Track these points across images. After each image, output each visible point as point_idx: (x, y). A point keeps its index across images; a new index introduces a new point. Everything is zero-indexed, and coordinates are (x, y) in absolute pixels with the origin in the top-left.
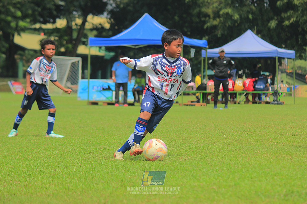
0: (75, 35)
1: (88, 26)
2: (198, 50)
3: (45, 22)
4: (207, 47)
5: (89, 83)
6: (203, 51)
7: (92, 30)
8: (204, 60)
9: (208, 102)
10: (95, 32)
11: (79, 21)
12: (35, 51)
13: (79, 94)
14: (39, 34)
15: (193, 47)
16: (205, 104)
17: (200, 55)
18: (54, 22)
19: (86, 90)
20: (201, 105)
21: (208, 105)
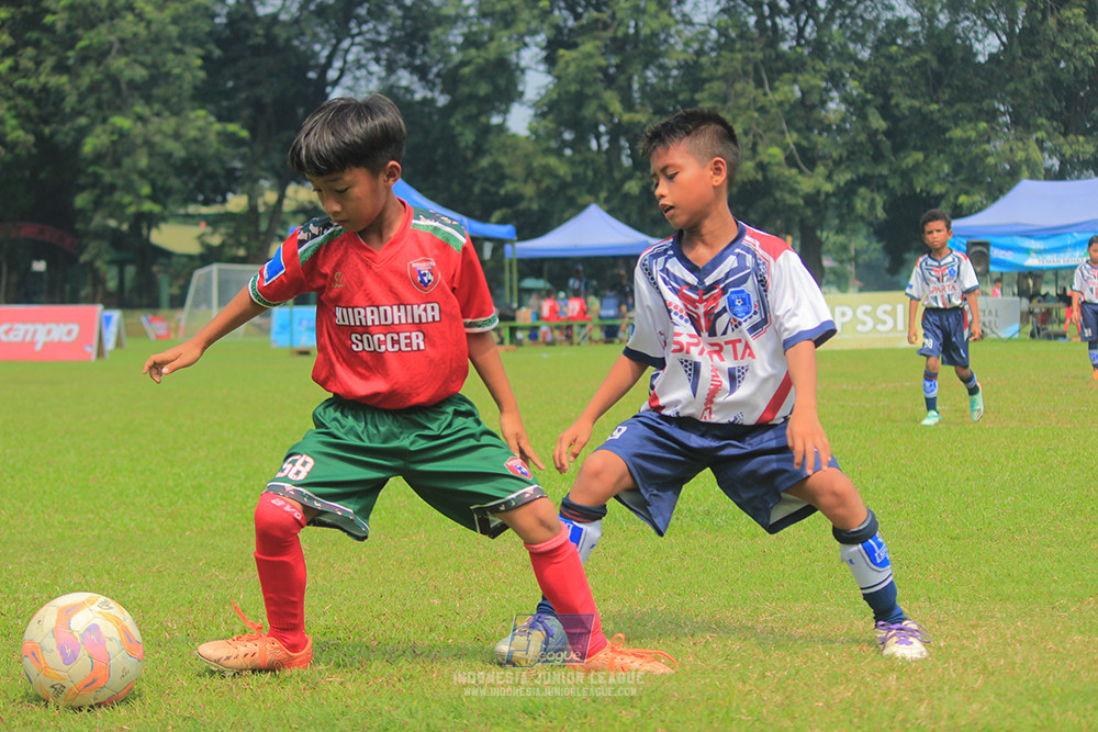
0: (264, 226)
1: (288, 205)
2: (499, 243)
3: (206, 203)
4: (515, 238)
5: (291, 314)
6: (508, 247)
7: (295, 213)
8: (511, 265)
9: (519, 343)
10: (301, 218)
11: (271, 197)
12: (190, 257)
13: (273, 336)
14: (197, 224)
15: (489, 239)
16: (513, 347)
17: (503, 256)
18: (224, 201)
19: (287, 327)
20: (507, 350)
21: (521, 349)
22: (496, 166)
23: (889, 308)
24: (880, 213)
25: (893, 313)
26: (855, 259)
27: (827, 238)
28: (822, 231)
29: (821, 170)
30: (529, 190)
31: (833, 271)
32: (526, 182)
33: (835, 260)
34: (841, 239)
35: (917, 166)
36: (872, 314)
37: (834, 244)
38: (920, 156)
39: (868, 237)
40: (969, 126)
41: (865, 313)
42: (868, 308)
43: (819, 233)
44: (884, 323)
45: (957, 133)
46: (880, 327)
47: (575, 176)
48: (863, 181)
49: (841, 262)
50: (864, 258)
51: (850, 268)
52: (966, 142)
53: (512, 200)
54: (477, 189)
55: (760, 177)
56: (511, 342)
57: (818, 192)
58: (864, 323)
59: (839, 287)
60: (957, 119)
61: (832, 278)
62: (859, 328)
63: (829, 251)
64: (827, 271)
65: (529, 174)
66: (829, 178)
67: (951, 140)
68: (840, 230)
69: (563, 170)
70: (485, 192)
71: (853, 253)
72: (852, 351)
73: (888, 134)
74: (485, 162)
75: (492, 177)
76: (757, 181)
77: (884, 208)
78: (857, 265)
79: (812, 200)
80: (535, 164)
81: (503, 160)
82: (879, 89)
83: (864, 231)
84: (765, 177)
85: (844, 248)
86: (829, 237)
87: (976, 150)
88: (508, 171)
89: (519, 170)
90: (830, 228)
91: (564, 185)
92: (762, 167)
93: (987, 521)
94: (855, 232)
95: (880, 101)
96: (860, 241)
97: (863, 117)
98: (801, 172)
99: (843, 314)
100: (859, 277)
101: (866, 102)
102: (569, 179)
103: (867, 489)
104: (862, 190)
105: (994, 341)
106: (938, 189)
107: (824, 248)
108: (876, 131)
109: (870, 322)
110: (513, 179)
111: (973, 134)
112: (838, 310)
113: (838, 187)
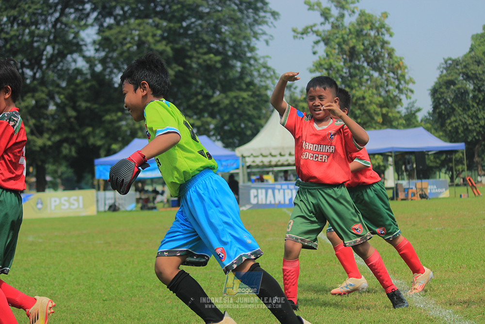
23: (75, 198)
24: (74, 153)
25: (77, 200)
26: (60, 177)
27: (48, 167)
28: (46, 164)
29: (46, 136)
31: (51, 182)
33: (52, 177)
34: (54, 167)
35: (89, 133)
36: (68, 201)
37: (52, 170)
38: (90, 129)
39: (67, 166)
40: (113, 115)
41: (65, 200)
42: (66, 198)
43: (44, 165)
44: (73, 204)
45: (108, 117)
46: (72, 207)
48: (66, 140)
49: (55, 178)
50: (65, 176)
51: (59, 181)
52: (112, 122)
57: (45, 146)
58: (64, 205)
59: (54, 189)
60: (108, 112)
61: (50, 185)
62: (63, 207)
63: (49, 174)
64: (48, 182)
66: (49, 139)
67: (104, 121)
68: (54, 164)
71: (60, 174)
73: (76, 118)
77: (76, 152)
78: (62, 180)
79: (43, 148)
82: (72, 99)
83: (65, 164)
85: (56, 172)
86: (50, 167)
87: (116, 125)
90: (49, 163)
93: (119, 292)
94: (60, 164)
95: (71, 104)
96: (63, 169)
97: (65, 111)
98: (37, 137)
99: (55, 201)
100: (63, 184)
101: (66, 105)
103: (65, 280)
104: (65, 145)
105: (124, 212)
106: (99, 143)
107: (47, 171)
108: (70, 117)
109: (67, 205)
111: (115, 118)
112: (53, 200)
113: (54, 143)
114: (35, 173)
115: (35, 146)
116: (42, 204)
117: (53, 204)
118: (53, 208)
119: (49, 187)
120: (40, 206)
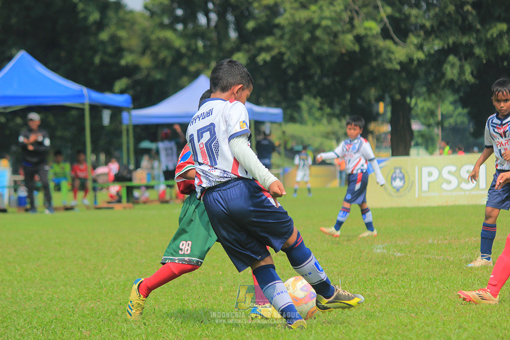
2: (117, 111)
4: (131, 106)
6: (125, 115)
8: (128, 131)
9: (136, 201)
15: (107, 107)
16: (130, 205)
17: (121, 123)
20: (125, 208)
21: (137, 206)
22: (114, 39)
24: (468, 77)
26: (440, 124)
27: (416, 104)
28: (411, 98)
29: (413, 39)
30: (145, 62)
31: (422, 135)
32: (143, 53)
33: (423, 124)
34: (429, 105)
36: (457, 174)
37: (422, 109)
39: (454, 103)
41: (450, 173)
42: (453, 169)
43: (408, 100)
46: (464, 186)
47: (188, 48)
48: (454, 49)
49: (429, 126)
51: (437, 131)
53: (131, 71)
54: (97, 60)
55: (357, 48)
56: (128, 201)
57: (411, 60)
58: (449, 182)
59: (427, 148)
61: (420, 140)
62: (445, 186)
63: (417, 116)
64: (416, 134)
65: (146, 47)
66: (420, 47)
68: (428, 97)
69: (178, 43)
70: (103, 63)
71: (439, 118)
72: (438, 207)
74: (104, 36)
75: (110, 49)
76: (354, 52)
77: (472, 73)
78: (443, 129)
79: (406, 66)
80: (153, 37)
81: (122, 34)
84: (362, 48)
85: (432, 113)
86: (419, 104)
88: (124, 44)
89: (135, 43)
90: (419, 95)
91: (178, 55)
92: (359, 39)
94: (442, 99)
98: (395, 43)
99: (430, 174)
102: (184, 50)
104: (452, 59)
107: (413, 113)
109: (454, 181)
110: (131, 51)
112: (425, 171)
113: (429, 55)
114: (389, 115)
115: (390, 60)
116: (403, 178)
117: (426, 179)
118: (425, 187)
119: (417, 145)
120: (398, 183)
